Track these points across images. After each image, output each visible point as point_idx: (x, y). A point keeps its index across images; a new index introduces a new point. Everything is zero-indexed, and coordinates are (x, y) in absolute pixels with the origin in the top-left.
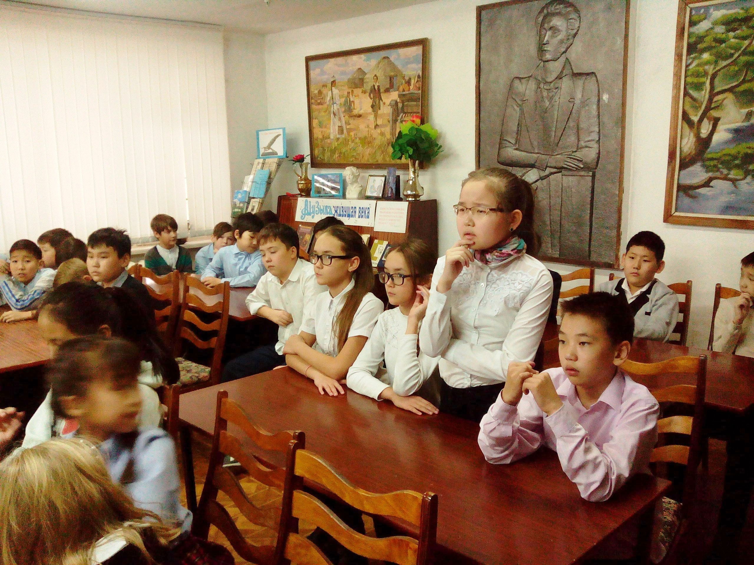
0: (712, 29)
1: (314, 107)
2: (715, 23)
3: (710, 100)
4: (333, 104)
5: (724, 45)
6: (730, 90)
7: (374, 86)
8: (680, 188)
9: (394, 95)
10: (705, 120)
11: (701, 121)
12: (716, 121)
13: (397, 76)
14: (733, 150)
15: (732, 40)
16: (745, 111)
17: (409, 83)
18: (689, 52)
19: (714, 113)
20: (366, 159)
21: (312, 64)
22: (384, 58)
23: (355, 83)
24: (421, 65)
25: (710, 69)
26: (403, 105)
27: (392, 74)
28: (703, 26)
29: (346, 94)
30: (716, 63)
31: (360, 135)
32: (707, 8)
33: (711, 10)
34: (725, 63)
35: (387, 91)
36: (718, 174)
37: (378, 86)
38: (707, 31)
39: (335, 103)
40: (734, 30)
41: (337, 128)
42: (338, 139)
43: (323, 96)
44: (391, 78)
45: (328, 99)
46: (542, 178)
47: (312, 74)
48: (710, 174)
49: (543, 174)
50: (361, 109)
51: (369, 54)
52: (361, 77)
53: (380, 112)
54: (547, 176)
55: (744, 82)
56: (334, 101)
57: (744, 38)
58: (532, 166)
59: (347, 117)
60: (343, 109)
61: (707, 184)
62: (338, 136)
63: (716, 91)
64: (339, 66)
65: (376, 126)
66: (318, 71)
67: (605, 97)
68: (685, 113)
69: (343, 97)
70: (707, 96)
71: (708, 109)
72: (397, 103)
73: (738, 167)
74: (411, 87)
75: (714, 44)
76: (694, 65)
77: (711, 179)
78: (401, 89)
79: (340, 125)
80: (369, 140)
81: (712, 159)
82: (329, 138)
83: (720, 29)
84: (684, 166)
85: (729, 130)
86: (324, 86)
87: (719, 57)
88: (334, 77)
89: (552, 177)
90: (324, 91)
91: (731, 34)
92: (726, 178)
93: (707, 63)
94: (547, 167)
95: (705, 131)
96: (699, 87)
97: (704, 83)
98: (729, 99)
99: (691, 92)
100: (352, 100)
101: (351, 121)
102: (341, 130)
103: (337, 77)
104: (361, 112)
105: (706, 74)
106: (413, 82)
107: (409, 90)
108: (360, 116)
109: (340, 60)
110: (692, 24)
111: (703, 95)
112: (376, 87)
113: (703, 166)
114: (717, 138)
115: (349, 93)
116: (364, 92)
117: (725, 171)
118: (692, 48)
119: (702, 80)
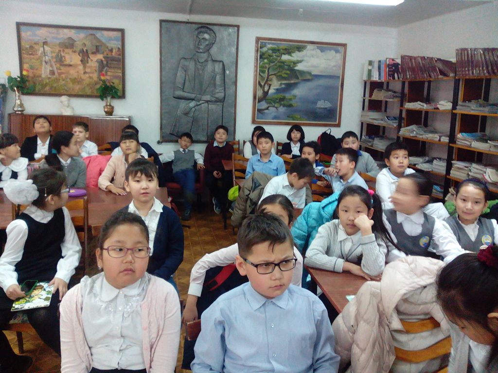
0: (267, 51)
1: (25, 56)
2: (269, 49)
3: (268, 78)
4: (45, 56)
5: (272, 58)
6: (275, 74)
7: (83, 49)
8: (258, 110)
9: (100, 57)
10: (266, 85)
11: (264, 85)
12: (270, 86)
13: (101, 46)
14: (276, 96)
15: (275, 57)
16: (279, 82)
17: (111, 51)
18: (260, 58)
19: (269, 83)
20: (76, 91)
21: (23, 28)
22: (91, 34)
23: (65, 45)
24: (120, 43)
25: (267, 66)
26: (107, 62)
27: (98, 44)
28: (265, 49)
29: (57, 51)
30: (269, 64)
31: (70, 77)
32: (265, 43)
33: (267, 44)
34: (272, 64)
35: (94, 53)
36: (271, 105)
37: (87, 50)
38: (266, 51)
39: (47, 55)
40: (275, 53)
41: (48, 71)
42: (49, 78)
43: (34, 50)
44: (97, 47)
45: (40, 52)
46: (197, 105)
47: (23, 34)
48: (269, 105)
49: (198, 103)
50: (71, 61)
51: (78, 30)
52: (71, 42)
53: (87, 65)
54: (201, 104)
55: (279, 72)
56: (46, 54)
57: (278, 57)
58: (193, 100)
59: (58, 65)
60: (55, 60)
61: (267, 109)
62: (49, 76)
63: (270, 74)
64: (50, 33)
65: (85, 73)
66: (29, 33)
67: (227, 72)
68: (259, 82)
69: (54, 53)
70: (267, 75)
71: (267, 81)
72: (102, 61)
73: (277, 102)
74: (113, 54)
75: (268, 57)
76: (261, 63)
77: (268, 107)
78: (105, 53)
79: (51, 69)
80: (79, 80)
81: (269, 99)
82: (40, 76)
83: (270, 52)
84: (259, 102)
85: (274, 89)
86: (36, 43)
87: (271, 62)
88: (45, 39)
89: (202, 105)
90: (36, 47)
91: (274, 54)
92: (274, 107)
93: (266, 63)
94: (201, 100)
95: (266, 89)
96: (263, 72)
97: (265, 71)
98: (274, 78)
99: (261, 74)
100: (63, 55)
101: (62, 68)
102: (53, 73)
103: (49, 40)
104: (71, 63)
105: (266, 67)
106: (114, 51)
107: (112, 55)
108: (70, 65)
109: (51, 30)
110: (261, 48)
111: (266, 75)
112: (85, 50)
113: (266, 102)
114: (270, 92)
115: (60, 51)
116: (75, 52)
117: (274, 104)
118: (261, 57)
119: (265, 69)
